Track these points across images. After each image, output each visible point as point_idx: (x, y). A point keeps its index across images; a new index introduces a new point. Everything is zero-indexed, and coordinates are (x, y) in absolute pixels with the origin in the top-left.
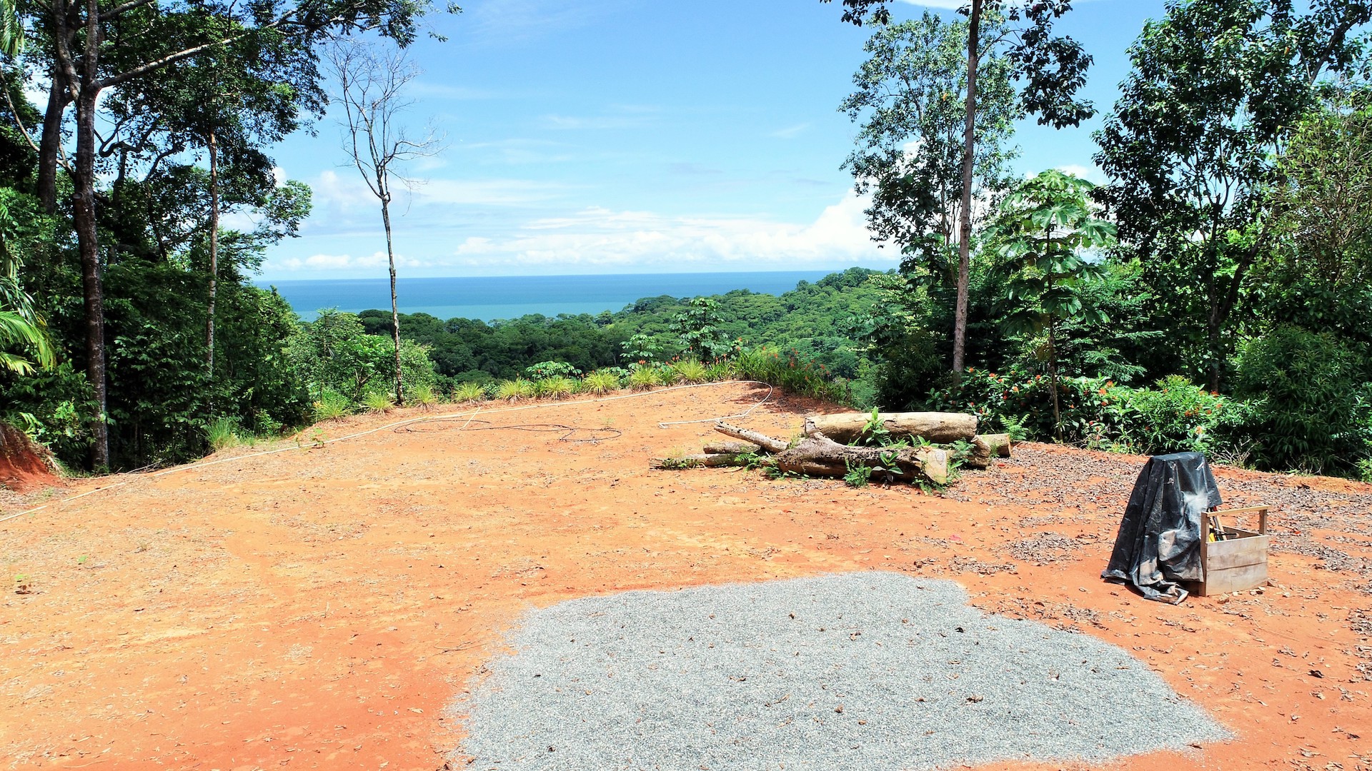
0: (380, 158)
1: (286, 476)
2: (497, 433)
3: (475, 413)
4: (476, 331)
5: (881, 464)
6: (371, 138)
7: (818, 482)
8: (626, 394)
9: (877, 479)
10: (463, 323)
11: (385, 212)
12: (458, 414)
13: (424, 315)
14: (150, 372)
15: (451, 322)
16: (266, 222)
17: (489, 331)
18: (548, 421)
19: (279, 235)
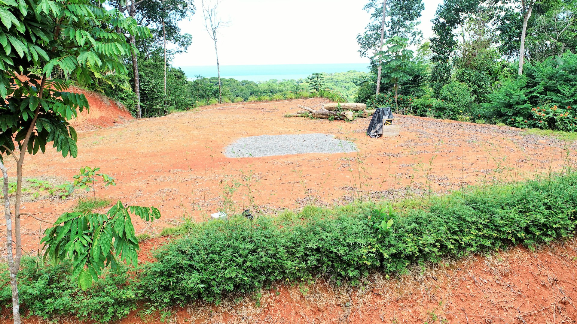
0: (214, 27)
1: (190, 118)
2: (245, 110)
3: (240, 105)
4: (251, 85)
5: (337, 115)
6: (211, 21)
7: (321, 120)
8: (285, 102)
9: (335, 119)
10: (247, 82)
11: (216, 45)
12: (236, 106)
13: (233, 79)
14: (149, 93)
15: (242, 82)
16: (178, 46)
17: (256, 85)
18: (260, 107)
19: (181, 52)
